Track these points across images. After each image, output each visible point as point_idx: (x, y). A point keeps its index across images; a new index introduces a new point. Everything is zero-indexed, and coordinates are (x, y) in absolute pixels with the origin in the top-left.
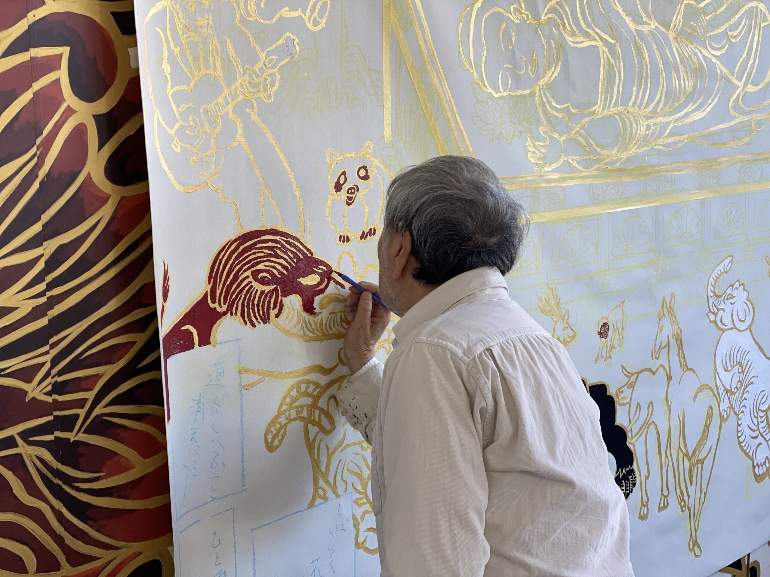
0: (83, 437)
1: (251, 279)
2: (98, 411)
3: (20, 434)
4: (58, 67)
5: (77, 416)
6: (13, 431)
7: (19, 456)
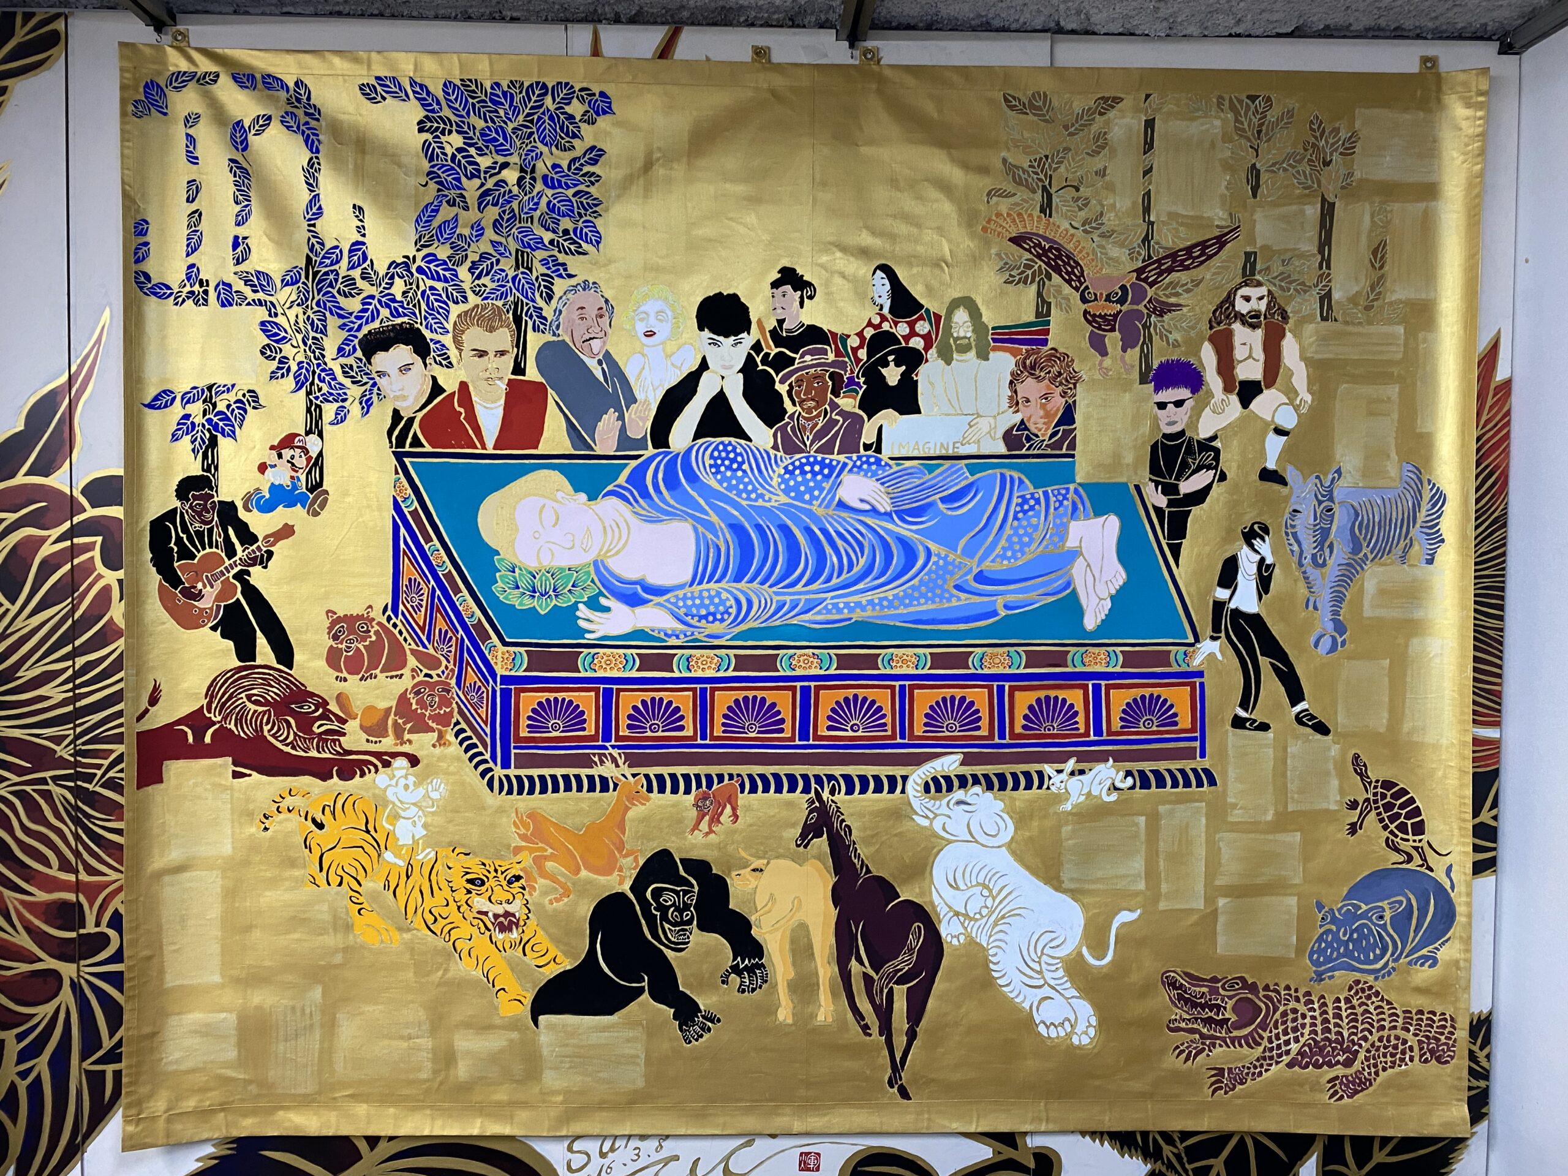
0: (98, 789)
1: (245, 699)
2: (111, 774)
3: (51, 777)
4: (93, 549)
5: (95, 775)
6: (47, 774)
7: (49, 791)
